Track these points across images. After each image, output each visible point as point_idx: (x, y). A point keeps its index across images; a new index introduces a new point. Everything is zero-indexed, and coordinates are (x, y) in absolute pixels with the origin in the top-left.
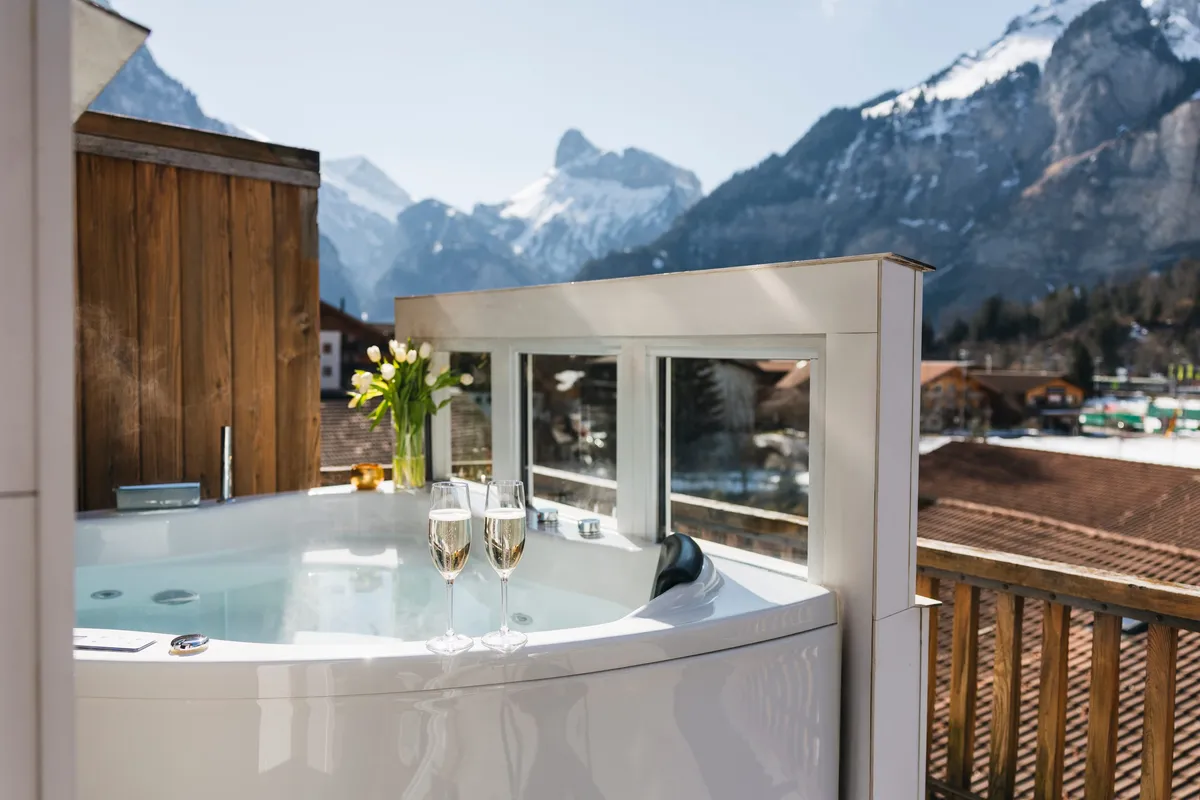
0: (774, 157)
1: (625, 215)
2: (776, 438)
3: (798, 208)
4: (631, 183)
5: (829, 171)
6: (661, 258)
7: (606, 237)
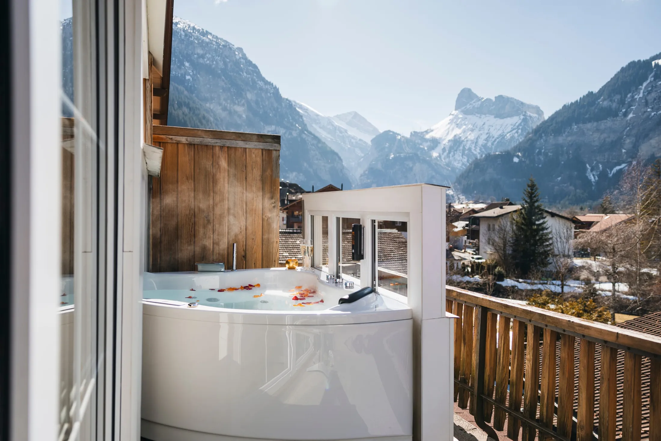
0: (590, 94)
1: (496, 134)
2: (589, 261)
3: (608, 123)
4: (500, 116)
5: (628, 99)
6: (518, 156)
7: (485, 146)
